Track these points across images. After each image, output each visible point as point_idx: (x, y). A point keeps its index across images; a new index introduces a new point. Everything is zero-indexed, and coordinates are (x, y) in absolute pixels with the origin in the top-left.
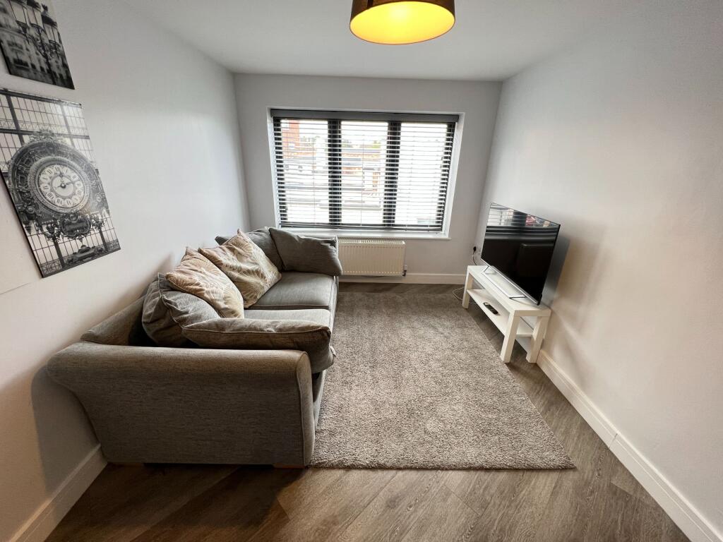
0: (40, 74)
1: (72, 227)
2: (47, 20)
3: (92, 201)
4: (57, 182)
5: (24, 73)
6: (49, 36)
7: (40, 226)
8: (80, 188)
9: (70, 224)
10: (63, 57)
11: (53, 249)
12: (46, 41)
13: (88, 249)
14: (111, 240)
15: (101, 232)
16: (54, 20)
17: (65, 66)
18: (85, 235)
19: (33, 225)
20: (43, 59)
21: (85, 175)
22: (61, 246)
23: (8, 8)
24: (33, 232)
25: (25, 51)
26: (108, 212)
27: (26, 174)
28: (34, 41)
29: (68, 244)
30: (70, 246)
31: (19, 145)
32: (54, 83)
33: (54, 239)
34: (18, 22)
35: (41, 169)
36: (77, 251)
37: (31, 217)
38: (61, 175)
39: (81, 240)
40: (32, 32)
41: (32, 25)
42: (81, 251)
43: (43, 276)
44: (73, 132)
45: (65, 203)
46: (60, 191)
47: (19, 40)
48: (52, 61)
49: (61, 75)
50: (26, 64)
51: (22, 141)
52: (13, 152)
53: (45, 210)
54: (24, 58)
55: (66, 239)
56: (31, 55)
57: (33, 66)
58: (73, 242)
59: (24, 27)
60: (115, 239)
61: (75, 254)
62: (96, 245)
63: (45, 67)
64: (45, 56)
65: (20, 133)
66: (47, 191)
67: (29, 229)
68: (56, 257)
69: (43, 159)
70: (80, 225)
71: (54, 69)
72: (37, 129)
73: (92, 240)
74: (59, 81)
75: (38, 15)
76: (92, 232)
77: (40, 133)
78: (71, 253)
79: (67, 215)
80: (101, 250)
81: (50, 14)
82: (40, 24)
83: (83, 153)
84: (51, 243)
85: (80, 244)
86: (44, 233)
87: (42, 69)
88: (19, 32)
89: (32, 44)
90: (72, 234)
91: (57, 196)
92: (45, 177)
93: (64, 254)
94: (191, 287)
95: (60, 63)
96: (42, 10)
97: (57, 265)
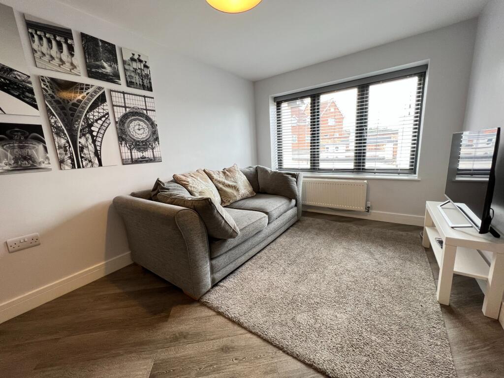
0: (138, 86)
1: (140, 147)
2: (146, 66)
3: (151, 137)
4: (137, 127)
5: (132, 86)
6: (146, 71)
7: (126, 144)
8: (147, 131)
9: (139, 145)
10: (150, 79)
11: (130, 154)
12: (144, 74)
13: (145, 158)
14: (158, 156)
15: (153, 152)
16: (148, 66)
17: (150, 83)
18: (145, 151)
19: (123, 143)
20: (141, 81)
21: (150, 126)
22: (133, 154)
23: (131, 64)
24: (123, 145)
25: (134, 78)
26: (159, 143)
27: (125, 123)
28: (139, 74)
29: (136, 154)
30: (137, 154)
31: (124, 112)
32: (144, 90)
33: (131, 150)
34: (134, 68)
35: (131, 121)
36: (139, 157)
37: (123, 139)
38: (139, 125)
39: (143, 153)
40: (139, 71)
41: (139, 68)
42: (142, 158)
43: (123, 164)
44: (148, 108)
45: (138, 136)
46: (138, 131)
47: (133, 74)
48: (145, 81)
49: (148, 86)
50: (134, 83)
51: (126, 110)
52: (122, 114)
53: (129, 138)
54: (133, 80)
55: (136, 151)
56: (137, 79)
57: (136, 83)
58: (139, 153)
59: (136, 70)
60: (160, 156)
61: (139, 158)
62: (150, 157)
63: (141, 83)
64: (142, 80)
65: (125, 107)
66: (132, 130)
67: (121, 144)
68: (130, 157)
69: (133, 118)
70: (144, 146)
71: (145, 84)
72: (132, 106)
73: (148, 154)
74: (146, 89)
75: (142, 65)
76: (149, 151)
77: (133, 108)
78: (137, 157)
79: (139, 141)
80: (152, 160)
81: (147, 64)
82: (142, 68)
83: (151, 117)
84: (129, 151)
85: (142, 155)
86: (127, 147)
87: (140, 84)
88: (133, 71)
89: (137, 75)
90: (139, 150)
91: (136, 133)
92: (132, 125)
93: (134, 157)
94: (183, 182)
95: (148, 81)
96: (144, 63)
97: (130, 161)
